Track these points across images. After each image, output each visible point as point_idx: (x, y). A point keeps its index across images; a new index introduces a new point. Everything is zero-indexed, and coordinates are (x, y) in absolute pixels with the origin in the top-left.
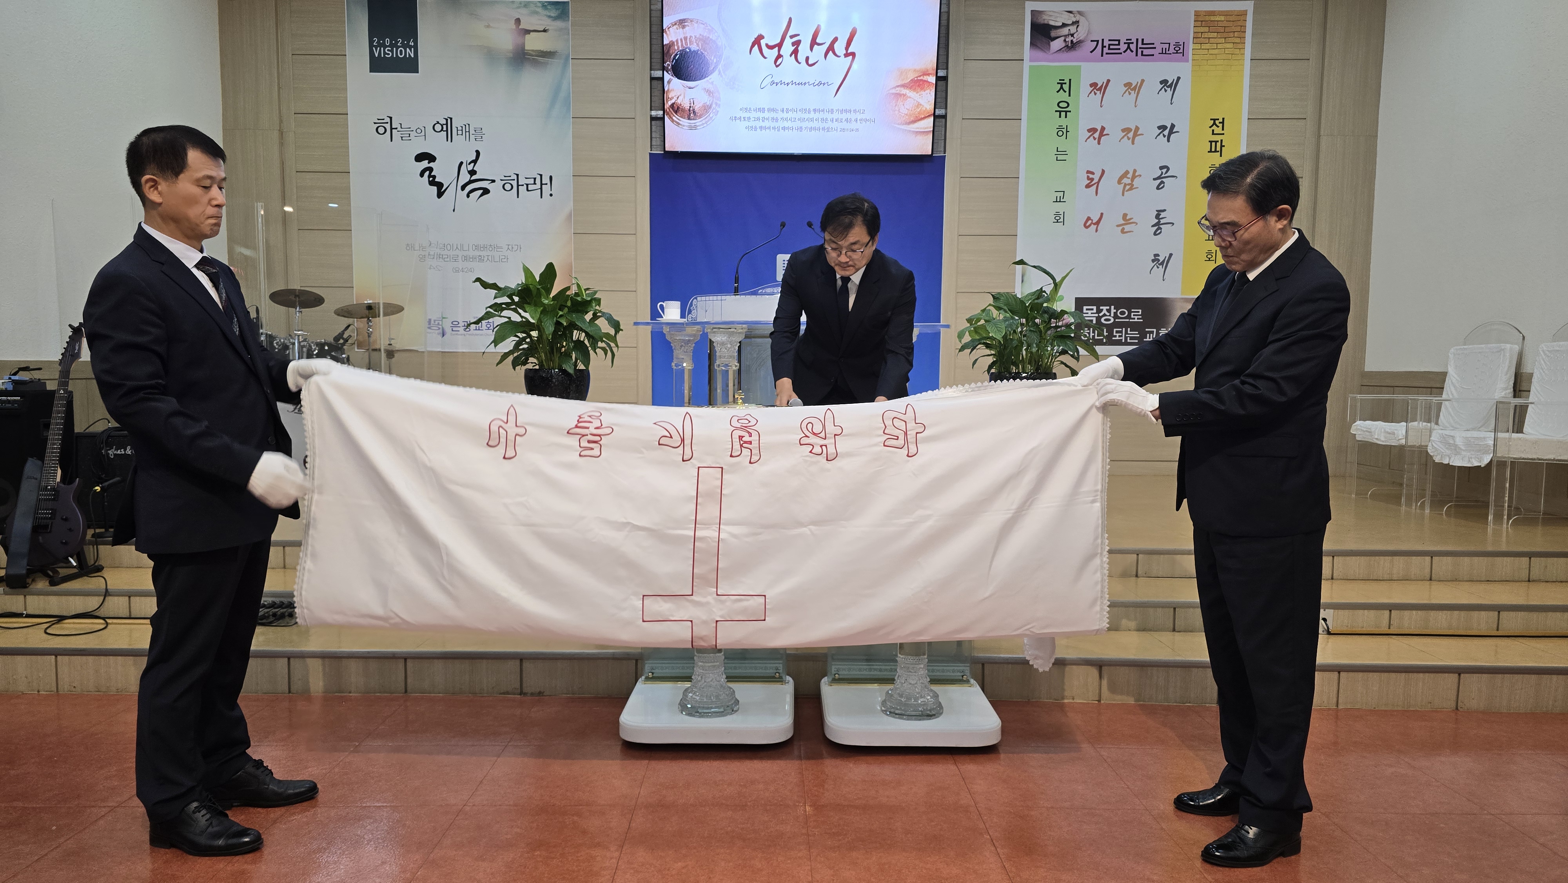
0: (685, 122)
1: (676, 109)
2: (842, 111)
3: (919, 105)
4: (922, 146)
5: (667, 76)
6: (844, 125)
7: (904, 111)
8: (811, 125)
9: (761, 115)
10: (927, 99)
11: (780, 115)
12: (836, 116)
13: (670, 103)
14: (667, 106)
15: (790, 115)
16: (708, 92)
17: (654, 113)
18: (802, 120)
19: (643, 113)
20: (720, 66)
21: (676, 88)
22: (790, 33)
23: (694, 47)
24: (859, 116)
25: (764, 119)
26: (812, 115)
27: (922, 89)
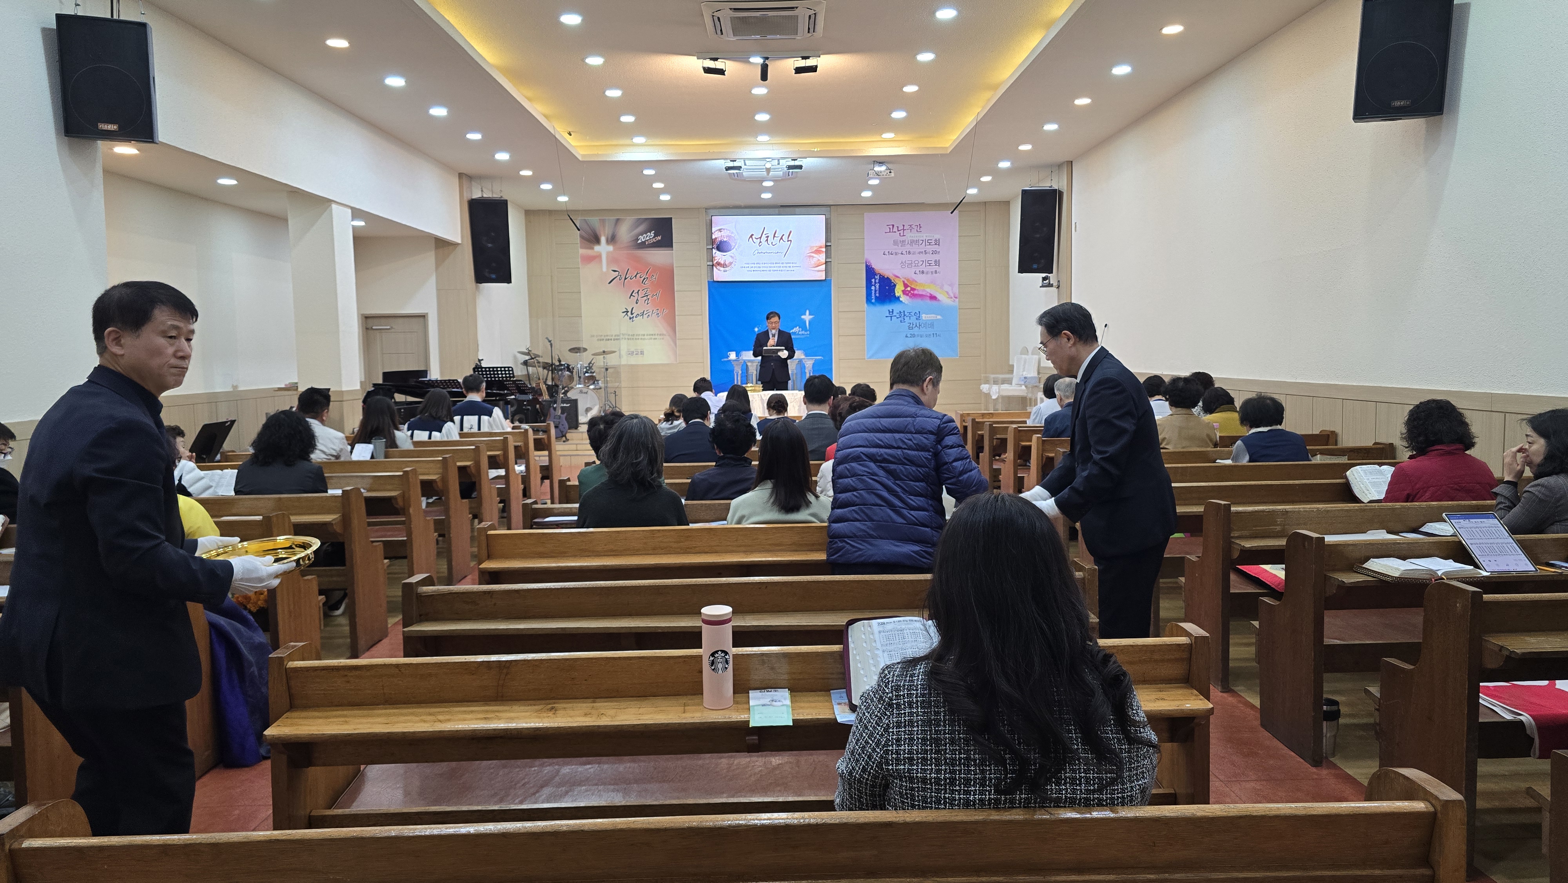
0: (722, 269)
1: (719, 264)
2: (787, 263)
3: (819, 260)
4: (822, 276)
5: (714, 251)
6: (788, 269)
7: (813, 263)
8: (775, 269)
9: (753, 265)
10: (822, 258)
11: (761, 265)
12: (784, 265)
13: (716, 261)
14: (715, 262)
15: (766, 265)
16: (732, 257)
17: (708, 263)
18: (770, 267)
19: (705, 263)
20: (736, 247)
21: (718, 256)
22: (764, 233)
23: (725, 240)
24: (794, 265)
25: (755, 267)
26: (775, 265)
27: (820, 253)
